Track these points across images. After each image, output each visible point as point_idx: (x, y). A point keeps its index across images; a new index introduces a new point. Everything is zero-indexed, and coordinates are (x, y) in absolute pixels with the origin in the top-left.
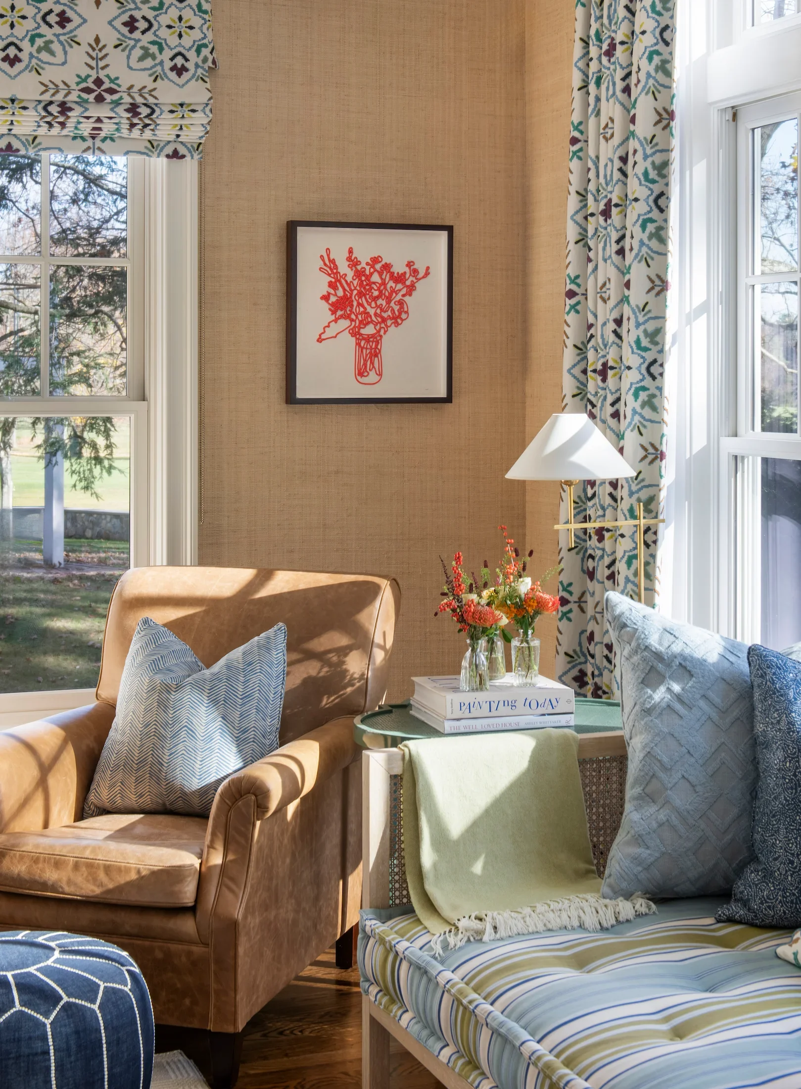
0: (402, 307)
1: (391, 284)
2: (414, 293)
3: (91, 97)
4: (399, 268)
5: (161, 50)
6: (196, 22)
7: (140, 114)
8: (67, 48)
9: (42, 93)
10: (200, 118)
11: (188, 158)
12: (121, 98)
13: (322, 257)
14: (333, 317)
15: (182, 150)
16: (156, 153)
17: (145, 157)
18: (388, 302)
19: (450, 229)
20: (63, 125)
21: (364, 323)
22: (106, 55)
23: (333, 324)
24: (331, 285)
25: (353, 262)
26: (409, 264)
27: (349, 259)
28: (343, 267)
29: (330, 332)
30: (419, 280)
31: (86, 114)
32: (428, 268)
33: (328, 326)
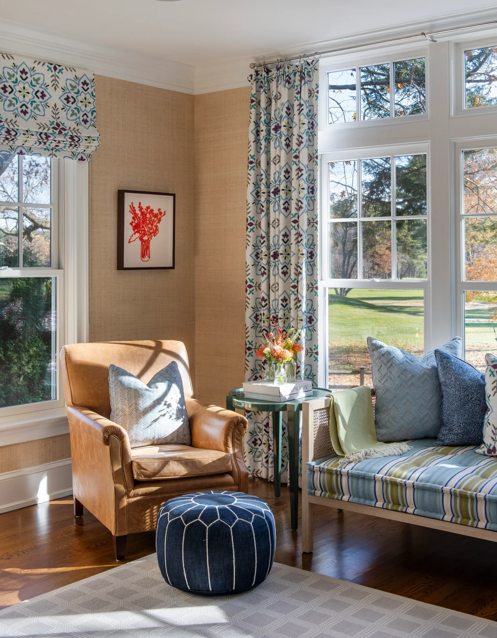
0: (156, 228)
1: (153, 218)
2: (161, 222)
3: (57, 131)
4: (156, 211)
5: (79, 112)
6: (91, 100)
7: (75, 140)
8: (45, 108)
9: (39, 128)
10: (96, 143)
11: (86, 160)
12: (68, 133)
13: (130, 206)
14: (134, 232)
15: (84, 157)
16: (75, 158)
17: (71, 159)
18: (152, 226)
19: (174, 195)
20: (45, 143)
21: (144, 235)
22: (58, 113)
23: (134, 235)
24: (134, 218)
25: (141, 208)
26: (159, 210)
27: (139, 207)
28: (138, 212)
29: (133, 238)
30: (162, 216)
31: (55, 139)
32: (165, 212)
33: (132, 236)
